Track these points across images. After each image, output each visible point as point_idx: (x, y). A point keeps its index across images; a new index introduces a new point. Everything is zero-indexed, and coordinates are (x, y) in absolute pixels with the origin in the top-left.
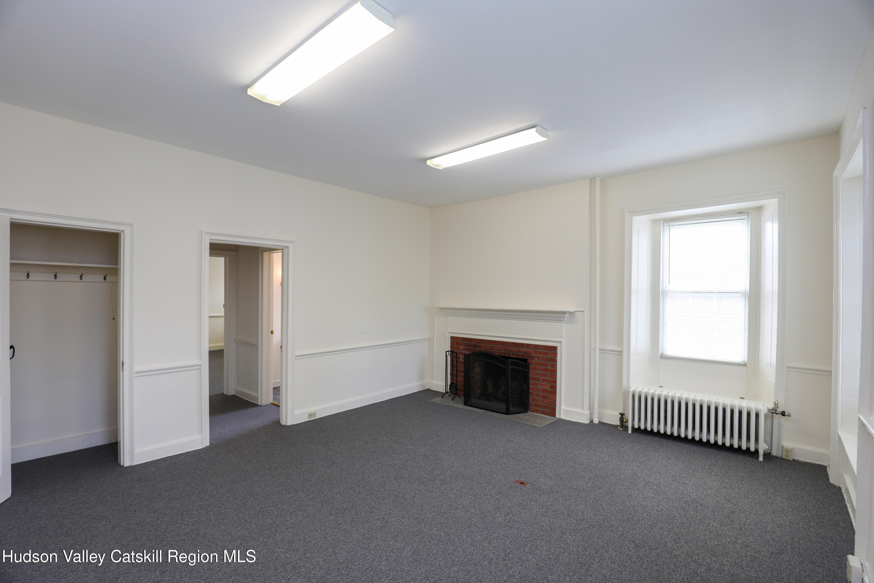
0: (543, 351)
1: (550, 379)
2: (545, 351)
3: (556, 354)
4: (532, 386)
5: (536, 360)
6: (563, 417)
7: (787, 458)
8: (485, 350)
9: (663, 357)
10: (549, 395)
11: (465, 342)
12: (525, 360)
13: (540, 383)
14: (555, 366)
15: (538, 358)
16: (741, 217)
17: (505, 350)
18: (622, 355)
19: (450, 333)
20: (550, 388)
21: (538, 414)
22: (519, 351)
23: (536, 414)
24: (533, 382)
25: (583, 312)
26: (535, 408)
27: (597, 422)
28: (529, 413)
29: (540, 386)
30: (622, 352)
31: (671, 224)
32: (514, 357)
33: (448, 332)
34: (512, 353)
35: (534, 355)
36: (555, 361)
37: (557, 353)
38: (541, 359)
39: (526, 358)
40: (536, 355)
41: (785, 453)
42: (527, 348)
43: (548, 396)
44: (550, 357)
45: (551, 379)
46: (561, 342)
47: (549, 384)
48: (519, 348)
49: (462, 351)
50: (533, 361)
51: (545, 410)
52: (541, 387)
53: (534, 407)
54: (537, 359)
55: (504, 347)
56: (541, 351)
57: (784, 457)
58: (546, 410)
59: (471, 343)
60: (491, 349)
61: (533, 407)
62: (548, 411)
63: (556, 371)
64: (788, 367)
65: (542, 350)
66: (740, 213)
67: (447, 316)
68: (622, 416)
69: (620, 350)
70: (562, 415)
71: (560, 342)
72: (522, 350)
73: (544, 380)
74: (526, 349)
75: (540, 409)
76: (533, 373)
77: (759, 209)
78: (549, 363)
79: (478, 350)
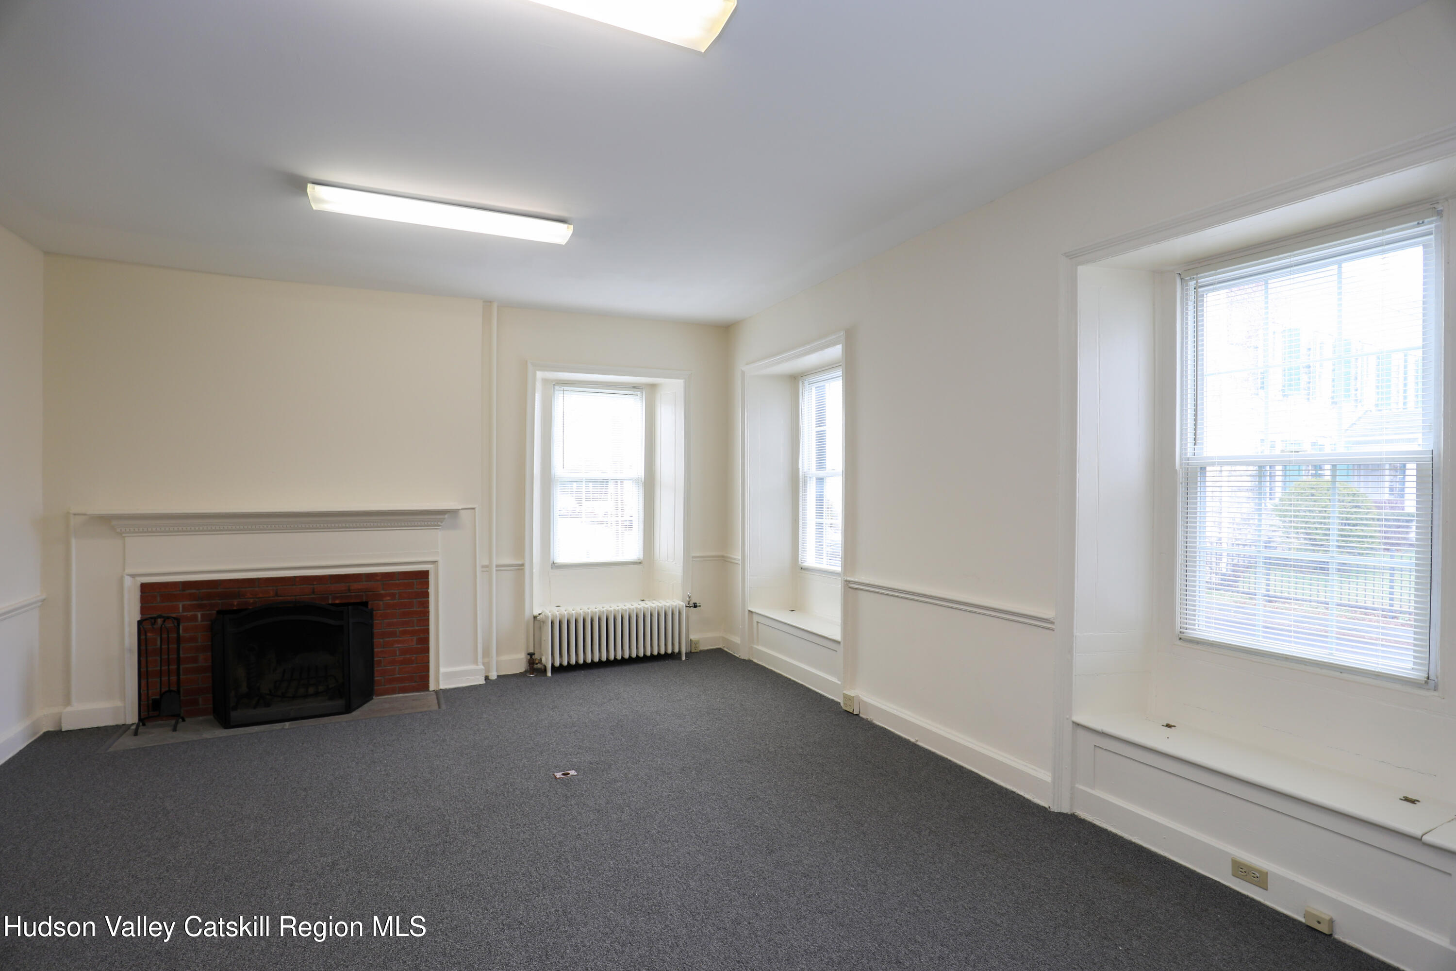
0: (401, 581)
1: (417, 628)
2: (406, 581)
3: (427, 584)
4: (379, 650)
5: (389, 600)
6: (443, 686)
7: (695, 651)
8: (257, 600)
9: (555, 566)
10: (415, 656)
11: (194, 591)
12: (365, 604)
13: (397, 639)
14: (425, 605)
15: (393, 596)
16: (636, 393)
17: (313, 593)
18: (523, 570)
19: (133, 576)
20: (417, 644)
21: (395, 696)
22: (349, 590)
23: (389, 696)
24: (381, 640)
25: (473, 510)
26: (387, 687)
27: (496, 677)
28: (376, 699)
29: (396, 646)
30: (523, 565)
31: (566, 388)
32: (337, 602)
33: (128, 575)
34: (330, 597)
35: (382, 592)
36: (426, 595)
37: (428, 581)
38: (397, 596)
39: (364, 601)
40: (388, 592)
41: (693, 646)
42: (366, 581)
43: (413, 658)
44: (417, 590)
45: (419, 628)
46: (436, 561)
47: (415, 638)
48: (348, 584)
49: (185, 614)
50: (381, 603)
51: (407, 684)
52: (399, 646)
53: (384, 685)
54: (389, 598)
55: (312, 586)
56: (397, 582)
57: (693, 651)
58: (411, 684)
59: (215, 590)
60: (277, 595)
61: (383, 687)
62: (413, 684)
63: (428, 612)
64: (693, 557)
65: (399, 580)
66: (634, 387)
67: (124, 535)
68: (531, 657)
69: (520, 562)
70: (441, 682)
71: (434, 562)
72: (355, 586)
73: (405, 633)
74: (364, 583)
75: (397, 686)
76: (380, 625)
77: (653, 387)
78: (415, 600)
79: (236, 604)
